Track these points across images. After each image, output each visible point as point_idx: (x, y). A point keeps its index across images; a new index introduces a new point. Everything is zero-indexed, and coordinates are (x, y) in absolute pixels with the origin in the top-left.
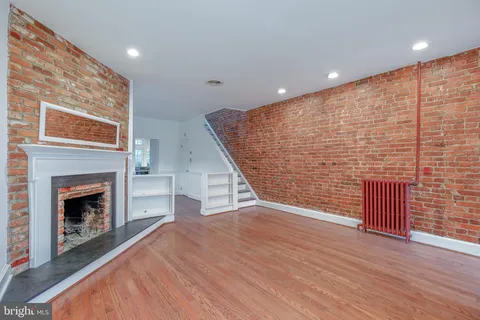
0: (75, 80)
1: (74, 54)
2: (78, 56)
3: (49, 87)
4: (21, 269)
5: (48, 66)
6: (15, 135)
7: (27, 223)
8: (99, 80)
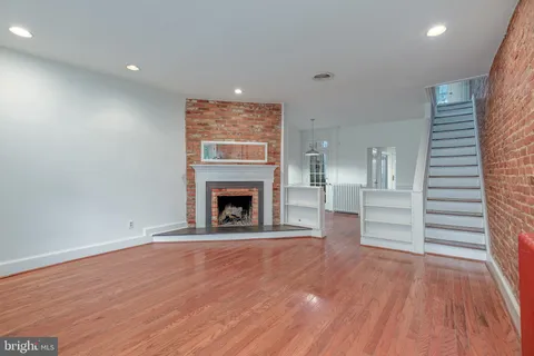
0: (224, 122)
1: (222, 106)
2: (226, 107)
3: (207, 132)
4: (192, 226)
5: (206, 121)
6: (189, 160)
7: (194, 204)
8: (245, 115)
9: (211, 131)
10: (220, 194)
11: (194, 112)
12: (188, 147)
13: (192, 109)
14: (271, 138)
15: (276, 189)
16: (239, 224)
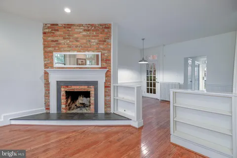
0: (69, 39)
1: (68, 27)
2: (70, 28)
3: (58, 46)
4: (48, 111)
5: (56, 39)
6: (46, 66)
8: (84, 33)
9: (60, 46)
10: (67, 89)
11: (48, 33)
12: (45, 58)
13: (47, 30)
14: (104, 49)
15: (107, 87)
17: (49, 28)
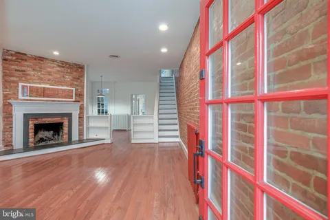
0: (41, 71)
1: (39, 60)
2: (42, 61)
4: (9, 148)
5: (23, 68)
7: (12, 131)
8: (58, 69)
9: (28, 77)
10: (36, 122)
11: (11, 60)
12: (5, 87)
13: (9, 58)
14: (77, 85)
15: (81, 118)
16: (51, 142)
17: (12, 55)
